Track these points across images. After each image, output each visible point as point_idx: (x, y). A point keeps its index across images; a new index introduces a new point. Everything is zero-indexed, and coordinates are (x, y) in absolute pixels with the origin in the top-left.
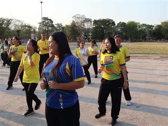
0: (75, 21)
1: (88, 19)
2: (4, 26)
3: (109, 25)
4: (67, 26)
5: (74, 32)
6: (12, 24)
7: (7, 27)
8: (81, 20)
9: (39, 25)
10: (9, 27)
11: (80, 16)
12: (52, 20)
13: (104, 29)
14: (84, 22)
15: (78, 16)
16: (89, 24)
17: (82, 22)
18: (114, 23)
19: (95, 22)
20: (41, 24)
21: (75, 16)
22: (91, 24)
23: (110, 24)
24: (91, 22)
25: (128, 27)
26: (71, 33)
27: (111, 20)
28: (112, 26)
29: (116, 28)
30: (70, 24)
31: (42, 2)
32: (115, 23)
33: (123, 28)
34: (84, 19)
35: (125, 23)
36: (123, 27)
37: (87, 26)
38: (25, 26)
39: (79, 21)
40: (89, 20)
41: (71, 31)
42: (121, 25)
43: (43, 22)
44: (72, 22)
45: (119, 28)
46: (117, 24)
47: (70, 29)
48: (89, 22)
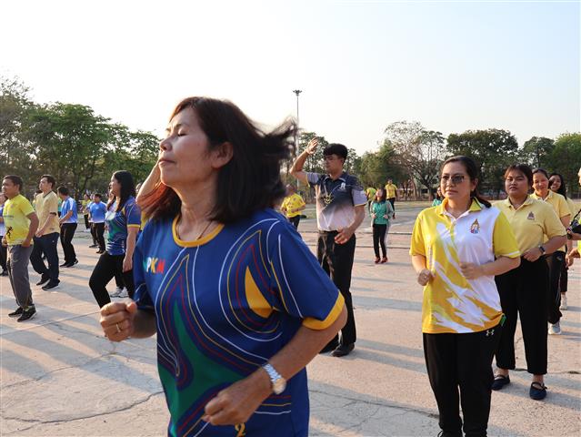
0: (394, 141)
1: (432, 132)
3: (496, 147)
4: (370, 155)
5: (388, 171)
8: (409, 136)
11: (407, 126)
13: (482, 160)
14: (418, 142)
15: (402, 127)
16: (434, 148)
17: (414, 143)
18: (512, 143)
19: (454, 141)
21: (391, 128)
22: (441, 147)
23: (501, 144)
24: (440, 140)
25: (562, 151)
26: (380, 175)
27: (503, 132)
28: (508, 152)
29: (520, 155)
30: (378, 150)
31: (298, 92)
32: (518, 141)
33: (543, 156)
34: (420, 134)
35: (548, 140)
36: (545, 153)
37: (428, 153)
39: (405, 139)
40: (435, 136)
41: (380, 170)
42: (538, 147)
44: (383, 144)
45: (532, 156)
46: (523, 144)
47: (377, 163)
48: (436, 142)
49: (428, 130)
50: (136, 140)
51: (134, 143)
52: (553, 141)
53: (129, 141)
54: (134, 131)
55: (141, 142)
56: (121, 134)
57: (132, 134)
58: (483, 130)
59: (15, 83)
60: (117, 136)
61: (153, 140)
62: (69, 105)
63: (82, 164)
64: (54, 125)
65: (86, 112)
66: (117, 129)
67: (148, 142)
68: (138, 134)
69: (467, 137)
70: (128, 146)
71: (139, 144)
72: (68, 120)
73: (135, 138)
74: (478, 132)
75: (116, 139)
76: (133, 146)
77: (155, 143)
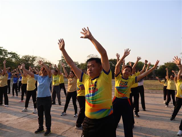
2: (29, 62)
4: (82, 64)
6: (36, 61)
7: (31, 63)
9: (59, 62)
10: (34, 63)
15: (92, 56)
20: (60, 62)
21: (89, 56)
30: (85, 63)
38: (46, 63)
43: (63, 60)
46: (126, 63)
50: (10, 55)
51: (9, 56)
53: (7, 55)
54: (10, 52)
55: (12, 55)
56: (5, 52)
57: (9, 53)
60: (3, 53)
66: (3, 51)
67: (15, 56)
68: (11, 53)
70: (7, 56)
73: (9, 54)
75: (3, 54)
76: (9, 57)
77: (17, 56)
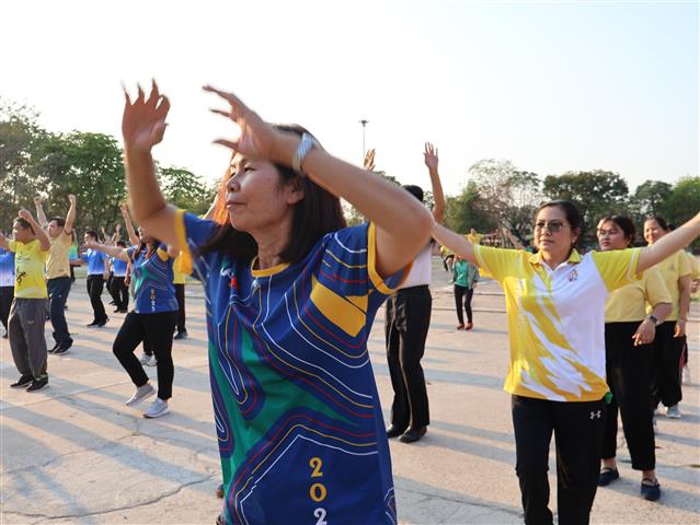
0: (479, 183)
1: (524, 173)
3: (603, 191)
4: (449, 200)
5: (472, 219)
8: (497, 177)
11: (495, 165)
12: (397, 179)
13: (586, 208)
14: (508, 184)
15: (489, 166)
16: (527, 192)
17: (503, 186)
18: (621, 187)
19: (552, 184)
21: (476, 167)
22: (536, 190)
23: (607, 188)
24: (535, 182)
25: (683, 198)
26: (461, 223)
27: (611, 174)
28: (617, 198)
29: (631, 202)
30: (461, 193)
31: (364, 122)
32: (629, 186)
33: (659, 204)
34: (511, 175)
35: (665, 184)
36: (661, 200)
37: (520, 198)
39: (493, 181)
40: (529, 178)
41: (461, 217)
42: (653, 192)
44: (466, 185)
45: (646, 203)
47: (459, 209)
48: (530, 185)
49: (521, 170)
50: (169, 177)
51: (166, 180)
52: (670, 186)
55: (175, 179)
57: (164, 170)
58: (588, 171)
59: (24, 107)
61: (189, 176)
62: (89, 134)
63: (103, 204)
64: (70, 157)
65: (109, 142)
67: (183, 180)
68: (171, 170)
69: (567, 180)
71: (173, 182)
72: (87, 152)
73: (167, 174)
74: (581, 174)
77: (192, 181)
